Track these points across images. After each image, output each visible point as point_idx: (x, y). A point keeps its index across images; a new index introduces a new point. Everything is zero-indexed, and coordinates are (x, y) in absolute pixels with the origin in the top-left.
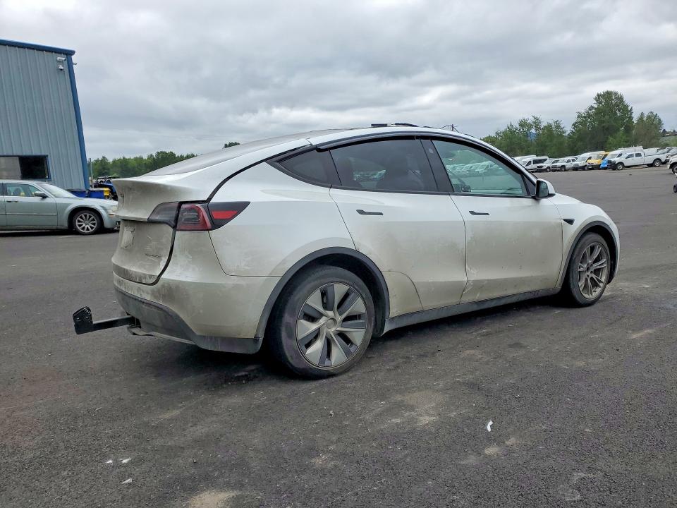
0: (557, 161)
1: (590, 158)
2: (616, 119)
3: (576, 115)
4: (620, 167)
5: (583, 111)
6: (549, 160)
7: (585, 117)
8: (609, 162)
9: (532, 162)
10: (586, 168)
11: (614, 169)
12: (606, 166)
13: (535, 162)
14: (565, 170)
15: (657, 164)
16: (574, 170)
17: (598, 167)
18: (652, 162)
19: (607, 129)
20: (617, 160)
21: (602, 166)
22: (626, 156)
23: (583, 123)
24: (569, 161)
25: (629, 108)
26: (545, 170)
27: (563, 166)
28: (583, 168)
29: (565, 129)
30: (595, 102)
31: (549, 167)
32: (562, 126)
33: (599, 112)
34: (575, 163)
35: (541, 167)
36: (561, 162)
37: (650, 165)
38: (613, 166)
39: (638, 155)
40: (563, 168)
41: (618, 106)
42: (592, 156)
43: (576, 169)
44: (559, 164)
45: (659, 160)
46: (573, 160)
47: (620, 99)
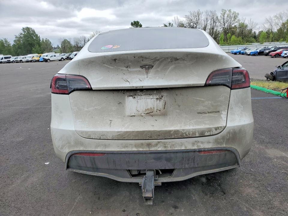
0: (17, 58)
1: (33, 57)
2: (34, 40)
3: (15, 37)
4: (49, 61)
5: (18, 35)
6: (12, 57)
7: (19, 38)
8: (44, 59)
9: (4, 58)
10: (33, 61)
11: (46, 62)
12: (42, 60)
13: (5, 58)
14: (23, 62)
15: (62, 60)
16: (26, 62)
17: (38, 61)
18: (60, 59)
19: (31, 44)
20: (47, 58)
21: (40, 60)
22: (50, 56)
23: (19, 41)
24: (23, 58)
25: (38, 36)
26: (12, 62)
27: (21, 60)
28: (31, 61)
29: (10, 43)
30: (22, 31)
31: (13, 61)
32: (8, 41)
33: (25, 36)
34: (26, 59)
35: (9, 60)
36: (20, 58)
37: (60, 60)
38: (46, 61)
39: (55, 56)
40: (21, 61)
41: (33, 34)
42: (34, 56)
43: (27, 62)
44: (19, 59)
45: (62, 58)
46: (25, 58)
47: (34, 31)
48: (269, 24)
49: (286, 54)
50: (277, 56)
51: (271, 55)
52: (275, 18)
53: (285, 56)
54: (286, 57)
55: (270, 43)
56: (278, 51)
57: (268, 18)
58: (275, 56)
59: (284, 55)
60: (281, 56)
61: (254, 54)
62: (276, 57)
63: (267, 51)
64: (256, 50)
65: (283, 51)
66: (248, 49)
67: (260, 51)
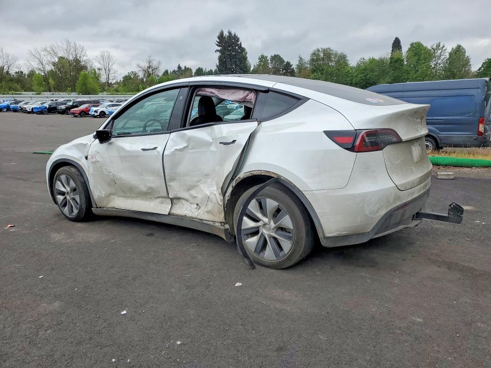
48: (37, 61)
49: (96, 111)
50: (83, 115)
51: (73, 114)
52: (46, 54)
53: (96, 114)
54: (98, 115)
55: (53, 94)
56: (83, 107)
57: (33, 51)
58: (80, 114)
59: (93, 113)
60: (89, 114)
61: (41, 112)
62: (81, 117)
63: (63, 107)
64: (42, 104)
65: (91, 107)
66: (24, 103)
67: (50, 106)
